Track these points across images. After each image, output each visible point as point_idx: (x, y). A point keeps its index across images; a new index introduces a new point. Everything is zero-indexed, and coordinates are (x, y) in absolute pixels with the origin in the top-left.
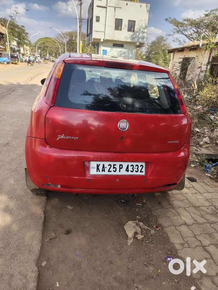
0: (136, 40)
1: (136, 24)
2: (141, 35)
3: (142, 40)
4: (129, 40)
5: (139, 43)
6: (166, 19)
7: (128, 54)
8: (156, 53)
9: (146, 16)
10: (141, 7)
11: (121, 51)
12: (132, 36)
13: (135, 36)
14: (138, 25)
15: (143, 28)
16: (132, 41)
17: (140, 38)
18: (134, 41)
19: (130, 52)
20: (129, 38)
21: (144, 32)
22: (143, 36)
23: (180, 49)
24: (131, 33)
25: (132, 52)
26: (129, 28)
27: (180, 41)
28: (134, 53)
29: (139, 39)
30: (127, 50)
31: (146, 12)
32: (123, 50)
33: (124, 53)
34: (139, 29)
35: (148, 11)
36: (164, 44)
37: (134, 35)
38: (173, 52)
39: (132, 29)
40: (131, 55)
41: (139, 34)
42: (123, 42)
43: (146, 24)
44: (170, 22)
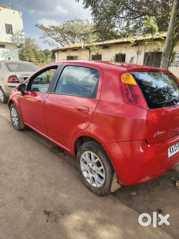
0: (16, 41)
1: (13, 28)
2: (19, 37)
3: (21, 41)
4: (10, 41)
5: (19, 44)
6: (36, 25)
7: (11, 53)
8: (28, 51)
9: (21, 22)
10: (14, 13)
11: (4, 51)
12: (11, 38)
13: (14, 38)
14: (15, 29)
15: (20, 32)
16: (13, 42)
17: (20, 40)
18: (14, 42)
19: (12, 51)
20: (9, 39)
21: (22, 35)
22: (21, 38)
23: (64, 50)
24: (10, 35)
25: (14, 52)
26: (7, 31)
27: (49, 43)
28: (16, 52)
29: (18, 40)
30: (9, 50)
31: (20, 18)
32: (6, 50)
33: (7, 52)
34: (17, 32)
35: (21, 18)
36: (32, 44)
37: (13, 36)
38: (57, 52)
39: (10, 32)
40: (14, 55)
41: (18, 36)
42: (3, 43)
43: (22, 28)
44: (39, 28)
